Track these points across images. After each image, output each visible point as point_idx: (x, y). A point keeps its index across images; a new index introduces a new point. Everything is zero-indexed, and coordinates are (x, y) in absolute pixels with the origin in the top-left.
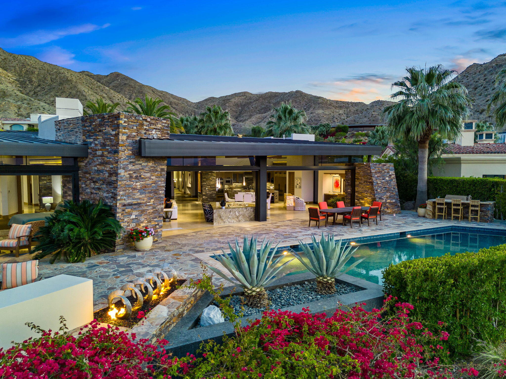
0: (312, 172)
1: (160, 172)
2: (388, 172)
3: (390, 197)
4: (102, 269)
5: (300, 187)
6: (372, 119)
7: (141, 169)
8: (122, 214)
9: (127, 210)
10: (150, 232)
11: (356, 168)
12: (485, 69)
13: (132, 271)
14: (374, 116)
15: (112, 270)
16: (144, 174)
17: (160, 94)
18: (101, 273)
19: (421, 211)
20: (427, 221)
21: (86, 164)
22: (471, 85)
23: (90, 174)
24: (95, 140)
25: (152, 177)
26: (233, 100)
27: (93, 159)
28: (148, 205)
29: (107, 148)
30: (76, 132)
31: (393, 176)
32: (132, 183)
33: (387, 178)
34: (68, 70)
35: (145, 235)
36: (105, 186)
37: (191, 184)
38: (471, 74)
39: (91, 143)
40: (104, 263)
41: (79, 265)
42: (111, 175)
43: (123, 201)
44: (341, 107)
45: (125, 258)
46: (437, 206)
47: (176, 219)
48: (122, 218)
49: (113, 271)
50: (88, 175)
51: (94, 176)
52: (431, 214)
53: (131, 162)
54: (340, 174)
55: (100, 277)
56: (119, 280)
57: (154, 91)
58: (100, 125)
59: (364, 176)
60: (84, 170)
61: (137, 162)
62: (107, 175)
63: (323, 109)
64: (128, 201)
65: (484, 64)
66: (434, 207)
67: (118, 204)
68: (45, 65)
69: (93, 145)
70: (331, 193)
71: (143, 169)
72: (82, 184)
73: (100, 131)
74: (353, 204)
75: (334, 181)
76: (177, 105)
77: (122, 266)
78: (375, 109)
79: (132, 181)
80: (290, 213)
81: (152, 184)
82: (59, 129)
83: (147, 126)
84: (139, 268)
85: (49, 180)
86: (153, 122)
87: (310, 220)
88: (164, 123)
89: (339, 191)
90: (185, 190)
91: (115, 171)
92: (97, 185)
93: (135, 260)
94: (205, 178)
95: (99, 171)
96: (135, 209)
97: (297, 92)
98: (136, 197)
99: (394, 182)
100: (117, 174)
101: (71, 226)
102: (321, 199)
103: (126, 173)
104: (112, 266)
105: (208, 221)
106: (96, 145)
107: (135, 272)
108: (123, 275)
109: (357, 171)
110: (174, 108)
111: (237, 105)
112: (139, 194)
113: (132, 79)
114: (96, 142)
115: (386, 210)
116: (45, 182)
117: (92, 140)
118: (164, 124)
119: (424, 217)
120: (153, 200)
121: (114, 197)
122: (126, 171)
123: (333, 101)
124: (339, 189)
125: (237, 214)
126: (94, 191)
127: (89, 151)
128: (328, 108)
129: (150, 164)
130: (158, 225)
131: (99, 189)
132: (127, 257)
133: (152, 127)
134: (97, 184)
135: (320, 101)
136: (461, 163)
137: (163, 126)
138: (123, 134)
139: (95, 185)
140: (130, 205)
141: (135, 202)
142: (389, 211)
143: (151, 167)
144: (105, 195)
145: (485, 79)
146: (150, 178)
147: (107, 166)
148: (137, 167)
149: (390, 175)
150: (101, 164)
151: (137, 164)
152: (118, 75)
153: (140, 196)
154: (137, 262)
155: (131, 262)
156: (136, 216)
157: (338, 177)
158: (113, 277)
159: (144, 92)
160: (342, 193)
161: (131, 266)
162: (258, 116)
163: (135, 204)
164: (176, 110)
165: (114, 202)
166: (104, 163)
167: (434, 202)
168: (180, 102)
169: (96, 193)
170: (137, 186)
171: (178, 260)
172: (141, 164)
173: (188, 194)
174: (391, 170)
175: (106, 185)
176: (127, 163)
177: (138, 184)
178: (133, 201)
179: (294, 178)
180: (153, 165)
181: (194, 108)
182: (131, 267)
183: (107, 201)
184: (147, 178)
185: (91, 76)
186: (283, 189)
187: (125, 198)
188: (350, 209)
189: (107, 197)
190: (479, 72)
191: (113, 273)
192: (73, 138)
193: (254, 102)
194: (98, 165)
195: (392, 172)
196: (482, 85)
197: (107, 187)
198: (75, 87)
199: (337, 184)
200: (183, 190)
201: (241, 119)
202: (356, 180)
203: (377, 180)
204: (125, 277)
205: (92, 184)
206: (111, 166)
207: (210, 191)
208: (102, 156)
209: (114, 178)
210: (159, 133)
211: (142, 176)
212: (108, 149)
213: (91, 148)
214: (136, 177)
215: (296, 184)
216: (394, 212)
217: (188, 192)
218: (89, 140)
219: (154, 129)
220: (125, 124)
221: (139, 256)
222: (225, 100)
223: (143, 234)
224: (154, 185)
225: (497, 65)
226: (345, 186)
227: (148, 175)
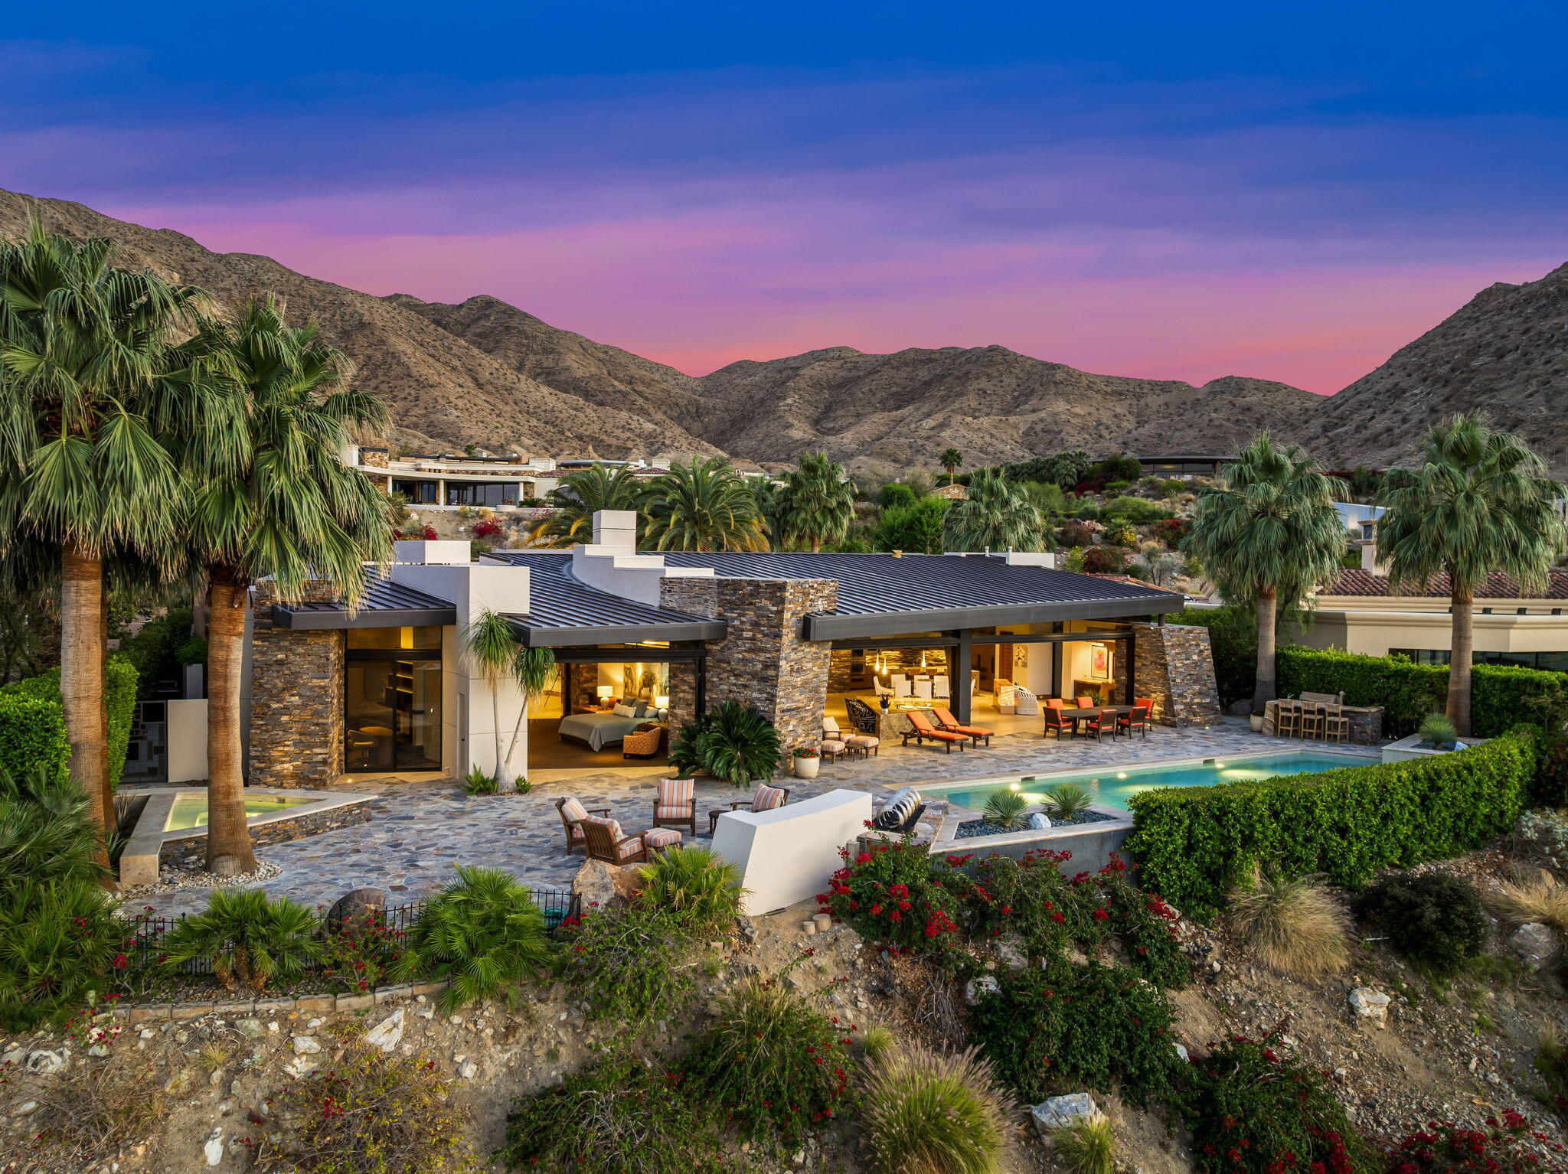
0: (1049, 645)
1: (823, 660)
2: (1198, 645)
3: (1200, 693)
5: (1025, 665)
6: (1210, 432)
7: (804, 658)
8: (780, 724)
9: (785, 718)
11: (1137, 636)
12: (1528, 302)
14: (1217, 423)
16: (806, 664)
17: (601, 355)
19: (1256, 721)
20: (1262, 740)
21: (722, 648)
22: (1489, 344)
23: (729, 663)
24: (740, 615)
25: (815, 668)
26: (807, 372)
27: (735, 643)
28: (807, 710)
29: (761, 628)
30: (706, 601)
31: (1207, 653)
32: (793, 678)
33: (1195, 657)
34: (363, 295)
36: (755, 683)
38: (1487, 312)
39: (733, 619)
42: (766, 667)
43: (783, 705)
44: (1121, 394)
46: (1281, 714)
48: (780, 730)
50: (724, 665)
51: (736, 667)
52: (1271, 727)
53: (794, 649)
54: (1106, 644)
57: (586, 347)
58: (751, 595)
59: (1150, 652)
60: (718, 657)
61: (800, 648)
62: (760, 666)
63: (1068, 401)
64: (787, 705)
65: (1526, 285)
66: (1276, 715)
67: (776, 710)
68: (305, 284)
70: (1090, 680)
72: (713, 677)
73: (751, 604)
74: (1130, 701)
75: (1095, 656)
76: (649, 385)
78: (1217, 403)
79: (793, 676)
80: (1006, 721)
81: (814, 678)
82: (669, 591)
83: (813, 595)
89: (1104, 677)
91: (773, 662)
92: (742, 681)
95: (744, 660)
96: (794, 716)
97: (992, 349)
98: (795, 699)
99: (1208, 664)
100: (777, 667)
102: (1067, 691)
103: (788, 665)
106: (743, 623)
109: (1139, 641)
110: (640, 394)
111: (816, 385)
112: (798, 694)
113: (526, 315)
114: (743, 619)
115: (1192, 717)
117: (735, 615)
119: (1260, 732)
121: (772, 699)
122: (787, 662)
123: (1097, 376)
124: (1105, 673)
126: (735, 689)
127: (730, 630)
128: (1083, 397)
129: (813, 649)
130: (816, 740)
131: (745, 686)
133: (819, 595)
134: (742, 679)
135: (1059, 376)
136: (1345, 625)
137: (831, 591)
138: (788, 611)
139: (737, 680)
140: (789, 710)
142: (1198, 720)
143: (815, 653)
144: (755, 695)
145: (1526, 331)
146: (812, 670)
147: (761, 654)
148: (800, 655)
149: (1201, 651)
150: (749, 651)
151: (800, 651)
152: (489, 304)
153: (800, 698)
157: (1102, 648)
159: (558, 348)
160: (1110, 681)
162: (878, 417)
163: (794, 709)
164: (647, 399)
165: (771, 706)
166: (755, 650)
167: (1277, 706)
168: (656, 376)
169: (739, 692)
170: (797, 682)
172: (804, 650)
174: (1204, 640)
175: (758, 681)
176: (789, 650)
177: (799, 679)
178: (792, 704)
179: (1012, 647)
180: (818, 651)
181: (694, 392)
183: (758, 704)
184: (808, 670)
185: (417, 306)
186: (989, 667)
187: (784, 700)
188: (1128, 709)
189: (758, 699)
190: (1512, 308)
192: (700, 608)
193: (865, 376)
194: (745, 651)
195: (1205, 645)
196: (1517, 348)
197: (759, 685)
198: (382, 342)
199: (1100, 663)
201: (831, 425)
202: (1136, 658)
203: (1176, 661)
205: (733, 678)
206: (767, 655)
208: (753, 639)
209: (771, 673)
210: (826, 602)
211: (804, 668)
212: (763, 631)
213: (733, 626)
214: (798, 670)
215: (1015, 658)
216: (1206, 723)
218: (729, 615)
219: (821, 597)
220: (790, 596)
222: (786, 372)
224: (816, 679)
225: (1560, 290)
226: (1116, 669)
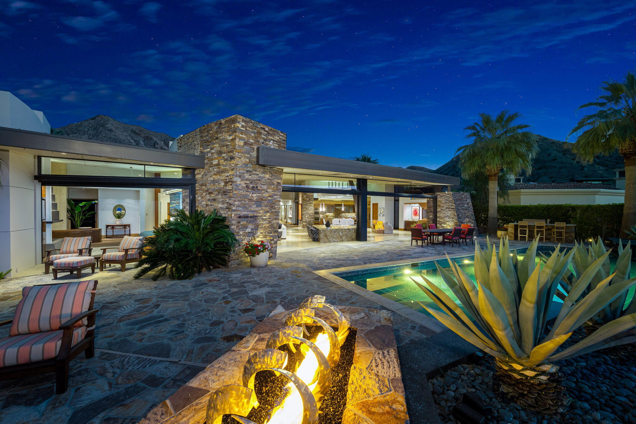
0: (393, 198)
1: (276, 185)
2: (466, 200)
3: (470, 221)
4: (210, 289)
7: (258, 180)
8: (237, 227)
9: (242, 223)
10: (267, 246)
11: (438, 197)
13: (246, 292)
15: (222, 291)
16: (261, 186)
18: (207, 294)
19: (501, 233)
21: (203, 176)
23: (206, 185)
24: (212, 149)
25: (268, 190)
27: (209, 169)
28: (264, 219)
29: (223, 155)
31: (471, 204)
32: (248, 193)
33: (467, 205)
35: (262, 249)
36: (220, 196)
37: (292, 215)
39: (208, 153)
40: (215, 280)
41: (185, 282)
42: (226, 184)
43: (239, 213)
45: (239, 275)
46: (519, 229)
47: (285, 239)
48: (237, 231)
49: (224, 293)
50: (204, 187)
51: (210, 187)
52: (513, 236)
53: (247, 171)
54: (419, 204)
55: (205, 301)
56: (229, 306)
58: (217, 132)
60: (201, 183)
61: (254, 172)
62: (222, 184)
64: (243, 213)
66: (516, 230)
67: (233, 215)
69: (209, 155)
71: (259, 180)
72: (198, 197)
73: (217, 138)
75: (413, 210)
77: (235, 286)
79: (248, 192)
80: (379, 236)
81: (269, 197)
82: (180, 146)
83: (264, 135)
84: (255, 288)
85: (178, 203)
86: (271, 132)
87: (412, 239)
88: (281, 135)
89: (418, 218)
90: (287, 220)
91: (231, 179)
93: (250, 278)
94: (305, 208)
95: (214, 182)
96: (250, 222)
98: (252, 209)
99: (471, 209)
100: (232, 183)
101: (179, 236)
102: (401, 225)
103: (242, 183)
104: (224, 285)
105: (314, 241)
106: (212, 153)
107: (251, 294)
108: (235, 299)
109: (439, 199)
112: (255, 206)
114: (213, 151)
116: (174, 205)
117: (209, 150)
118: (281, 137)
120: (269, 214)
121: (229, 207)
122: (242, 180)
124: (418, 216)
125: (341, 234)
126: (209, 203)
127: (206, 161)
129: (267, 176)
130: (273, 240)
131: (214, 200)
132: (241, 274)
133: (270, 137)
134: (213, 195)
137: (280, 138)
138: (241, 139)
139: (210, 196)
140: (246, 217)
141: (250, 214)
143: (268, 179)
144: (220, 205)
146: (267, 191)
147: (223, 175)
148: (254, 177)
151: (254, 174)
153: (256, 209)
154: (253, 280)
155: (245, 280)
156: (252, 229)
157: (417, 206)
158: (222, 302)
160: (421, 219)
161: (245, 285)
163: (251, 217)
165: (229, 213)
166: (219, 173)
167: (516, 225)
169: (211, 205)
170: (253, 197)
171: (300, 278)
172: (258, 175)
173: (289, 223)
174: (469, 199)
175: (222, 195)
176: (243, 172)
177: (254, 195)
178: (249, 213)
179: (377, 208)
180: (270, 178)
182: (245, 287)
183: (222, 212)
184: (263, 190)
187: (240, 209)
189: (222, 208)
191: (223, 296)
194: (214, 174)
197: (222, 198)
199: (416, 213)
200: (285, 221)
202: (438, 207)
204: (237, 302)
205: (208, 195)
206: (227, 174)
207: (309, 218)
208: (218, 164)
209: (229, 187)
210: (277, 145)
211: (259, 188)
212: (224, 157)
213: (208, 158)
214: (253, 187)
215: (379, 213)
217: (289, 221)
218: (205, 151)
219: (272, 140)
220: (242, 129)
221: (255, 273)
223: (259, 248)
224: (270, 198)
227: (265, 187)
